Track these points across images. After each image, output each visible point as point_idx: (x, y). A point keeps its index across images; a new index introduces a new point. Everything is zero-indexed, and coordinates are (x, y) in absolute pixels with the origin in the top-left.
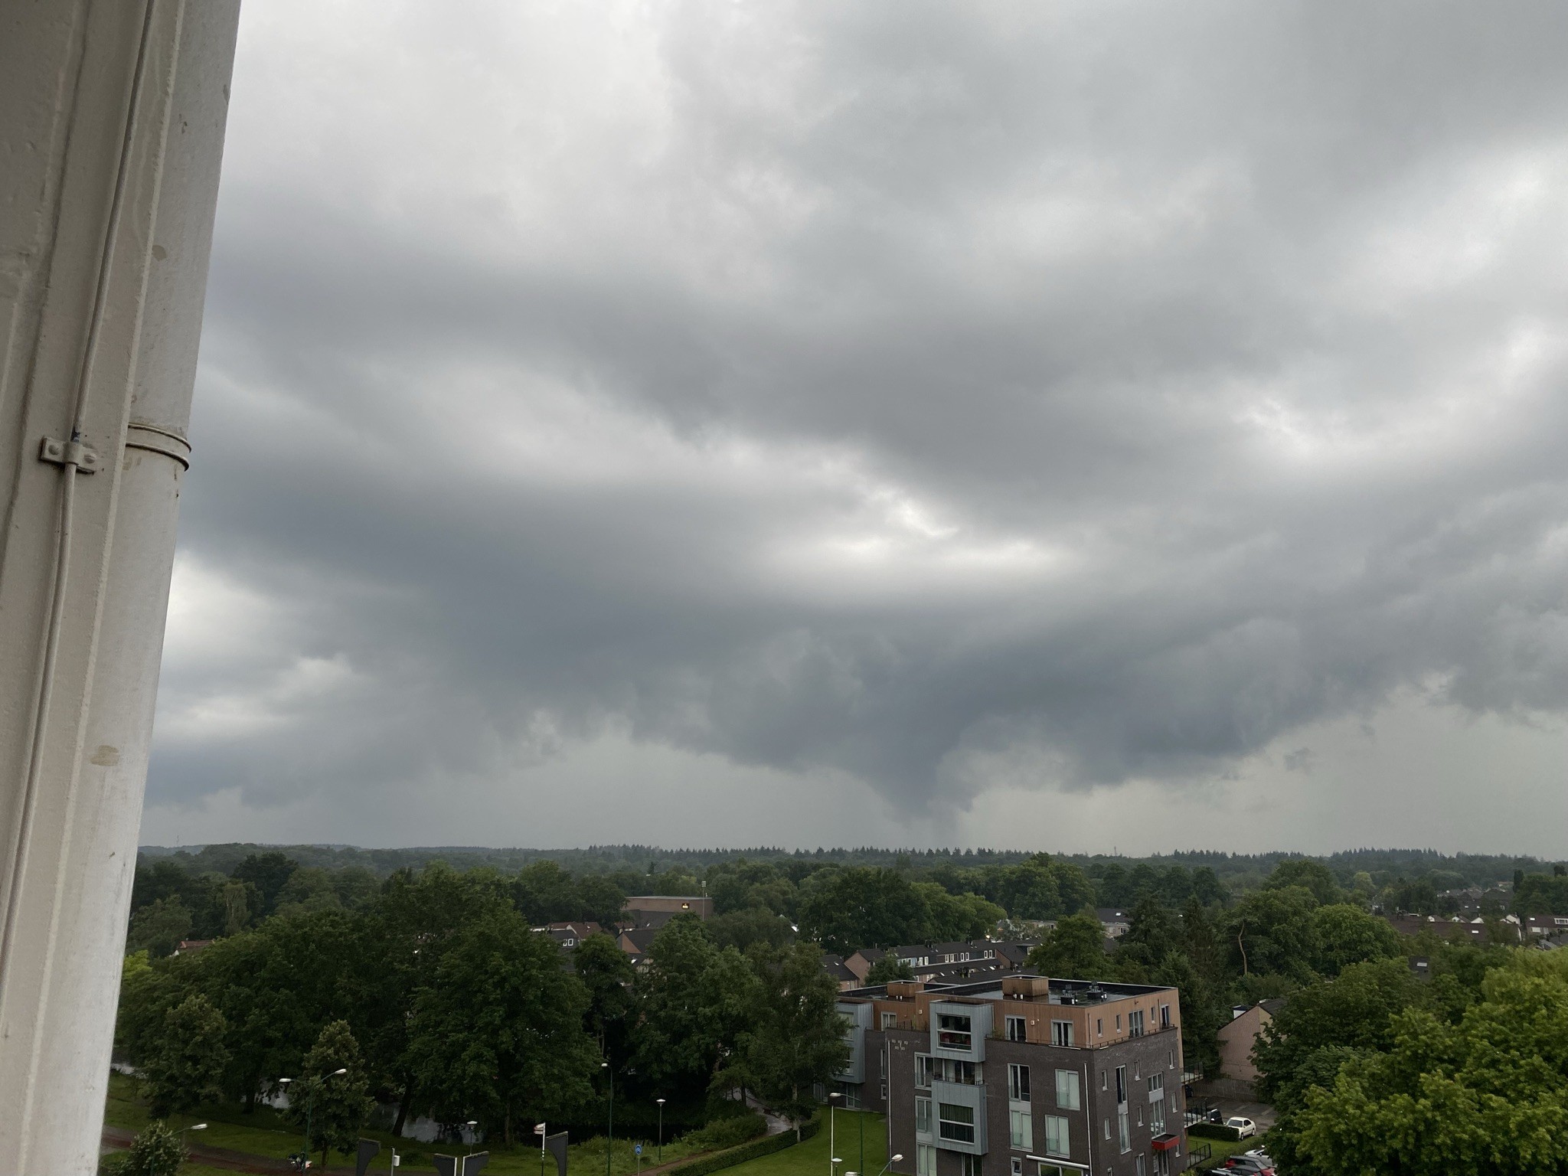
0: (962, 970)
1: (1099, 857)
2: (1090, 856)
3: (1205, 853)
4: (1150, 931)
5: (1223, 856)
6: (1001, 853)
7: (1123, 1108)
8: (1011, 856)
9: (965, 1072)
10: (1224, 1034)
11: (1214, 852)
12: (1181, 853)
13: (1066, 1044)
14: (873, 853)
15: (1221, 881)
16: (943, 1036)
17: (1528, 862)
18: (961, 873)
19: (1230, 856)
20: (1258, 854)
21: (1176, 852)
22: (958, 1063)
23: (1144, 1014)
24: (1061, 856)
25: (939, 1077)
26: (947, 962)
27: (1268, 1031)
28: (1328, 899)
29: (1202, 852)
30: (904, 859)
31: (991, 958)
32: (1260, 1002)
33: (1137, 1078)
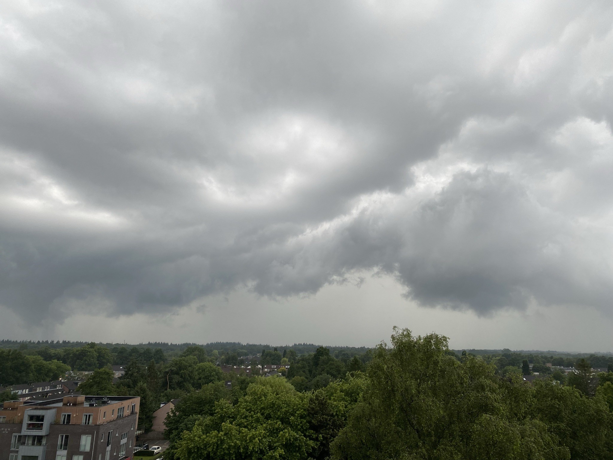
0: (44, 395)
1: (117, 344)
2: (113, 344)
3: (160, 343)
4: (133, 374)
5: (167, 344)
6: (73, 343)
7: (109, 448)
8: (78, 344)
9: (38, 440)
10: (155, 414)
11: (164, 343)
12: (151, 343)
13: (88, 423)
14: (8, 342)
15: (165, 354)
16: (29, 425)
17: (267, 347)
18: (52, 351)
19: (169, 344)
20: (180, 344)
21: (149, 343)
22: (34, 437)
23: (125, 408)
24: (101, 344)
25: (23, 444)
26: (38, 391)
27: (172, 411)
28: (202, 361)
29: (159, 343)
30: (24, 345)
31: (60, 388)
32: (171, 400)
33: (117, 435)
